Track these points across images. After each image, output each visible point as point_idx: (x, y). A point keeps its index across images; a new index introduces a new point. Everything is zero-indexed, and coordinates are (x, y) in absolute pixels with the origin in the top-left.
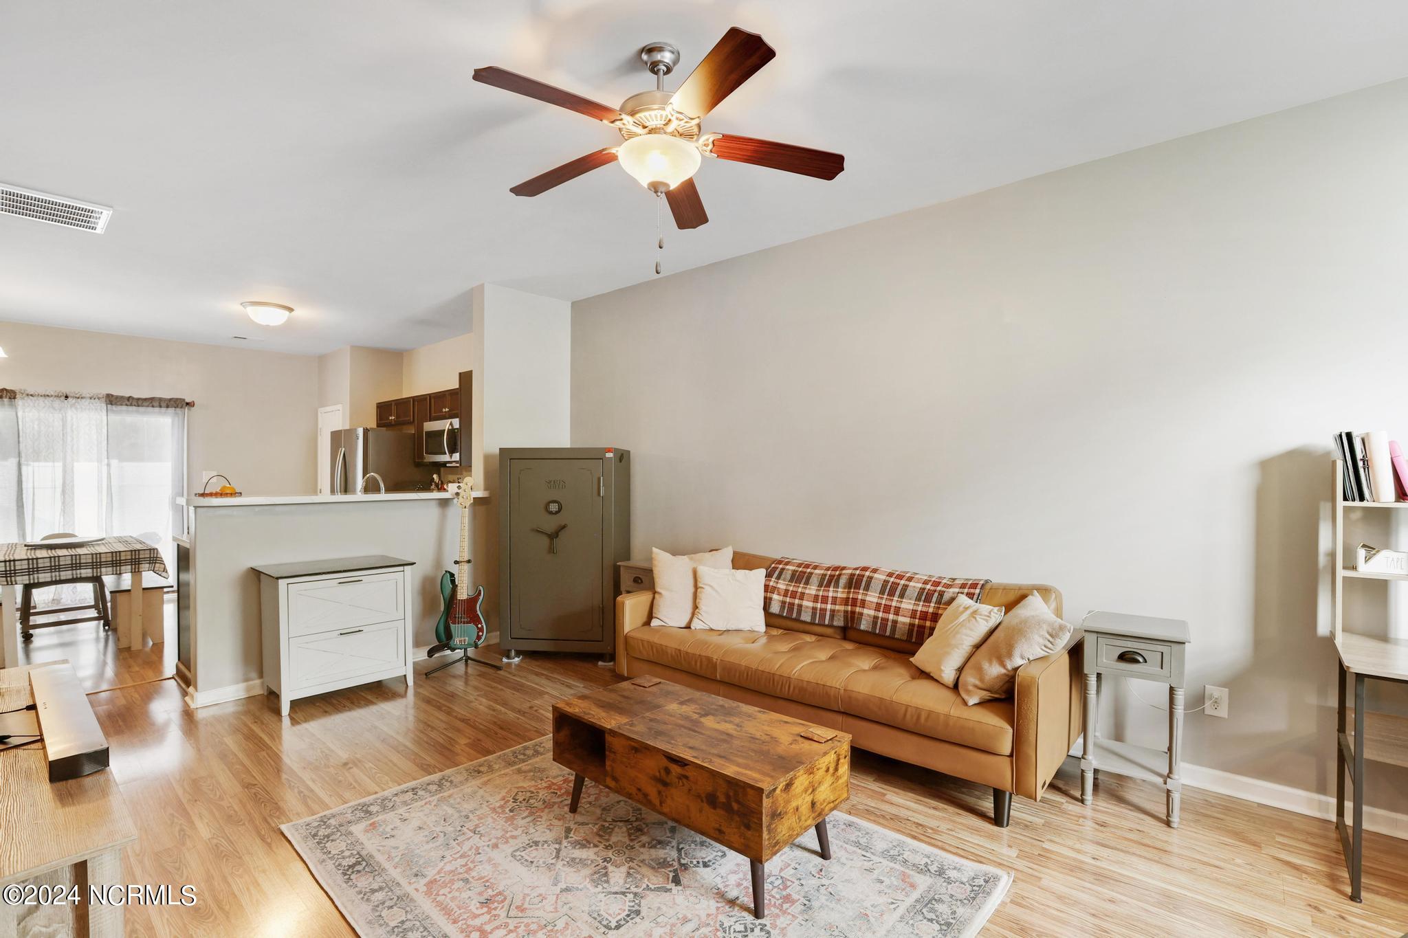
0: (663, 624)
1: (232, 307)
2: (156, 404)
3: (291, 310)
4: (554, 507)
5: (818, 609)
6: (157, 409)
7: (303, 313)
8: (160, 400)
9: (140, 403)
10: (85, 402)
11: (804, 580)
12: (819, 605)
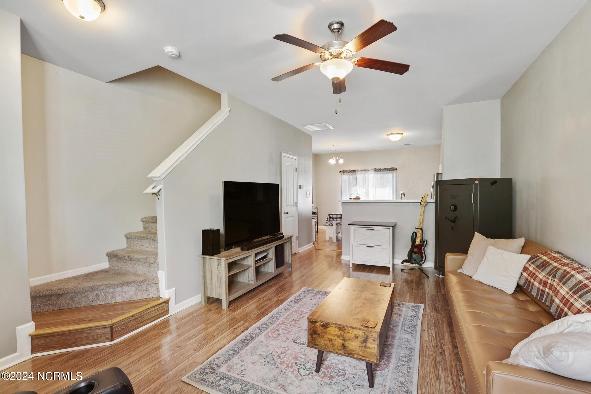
0: (463, 273)
1: (385, 136)
2: (387, 170)
3: (402, 134)
4: (453, 208)
5: (540, 290)
6: (387, 172)
7: (406, 134)
8: (388, 168)
9: (383, 170)
10: (370, 171)
11: (541, 269)
12: (541, 287)
